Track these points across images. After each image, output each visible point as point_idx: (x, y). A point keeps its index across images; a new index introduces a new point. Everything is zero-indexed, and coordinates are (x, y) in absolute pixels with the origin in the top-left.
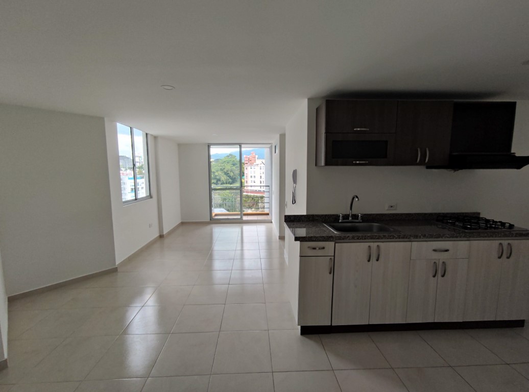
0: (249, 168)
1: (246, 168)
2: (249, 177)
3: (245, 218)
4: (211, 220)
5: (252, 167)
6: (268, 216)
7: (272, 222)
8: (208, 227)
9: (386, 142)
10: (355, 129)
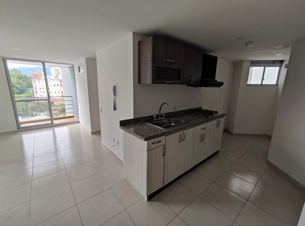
0: (37, 81)
1: (34, 82)
2: (38, 88)
3: (55, 122)
4: (18, 128)
5: (40, 81)
6: (73, 118)
7: (79, 122)
8: (17, 136)
9: (180, 70)
10: (168, 60)
